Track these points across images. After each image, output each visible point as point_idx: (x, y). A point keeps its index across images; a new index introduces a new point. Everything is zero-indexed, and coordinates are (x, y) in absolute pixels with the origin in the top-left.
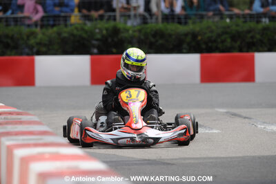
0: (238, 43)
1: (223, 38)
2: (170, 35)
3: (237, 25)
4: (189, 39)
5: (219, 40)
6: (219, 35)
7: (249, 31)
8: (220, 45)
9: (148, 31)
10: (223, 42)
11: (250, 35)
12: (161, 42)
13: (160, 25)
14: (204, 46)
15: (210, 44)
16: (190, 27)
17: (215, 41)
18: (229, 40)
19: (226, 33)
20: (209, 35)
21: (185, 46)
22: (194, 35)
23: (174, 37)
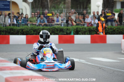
0: (35, 32)
1: (31, 31)
2: (15, 30)
3: (35, 27)
4: (21, 31)
5: (30, 31)
6: (30, 30)
7: (38, 29)
8: (30, 33)
9: (8, 28)
10: (31, 32)
11: (39, 30)
12: (12, 32)
13: (12, 27)
14: (25, 33)
15: (27, 33)
16: (21, 27)
17: (28, 32)
18: (32, 31)
19: (32, 29)
20: (27, 30)
21: (19, 33)
22: (22, 30)
23: (16, 30)
